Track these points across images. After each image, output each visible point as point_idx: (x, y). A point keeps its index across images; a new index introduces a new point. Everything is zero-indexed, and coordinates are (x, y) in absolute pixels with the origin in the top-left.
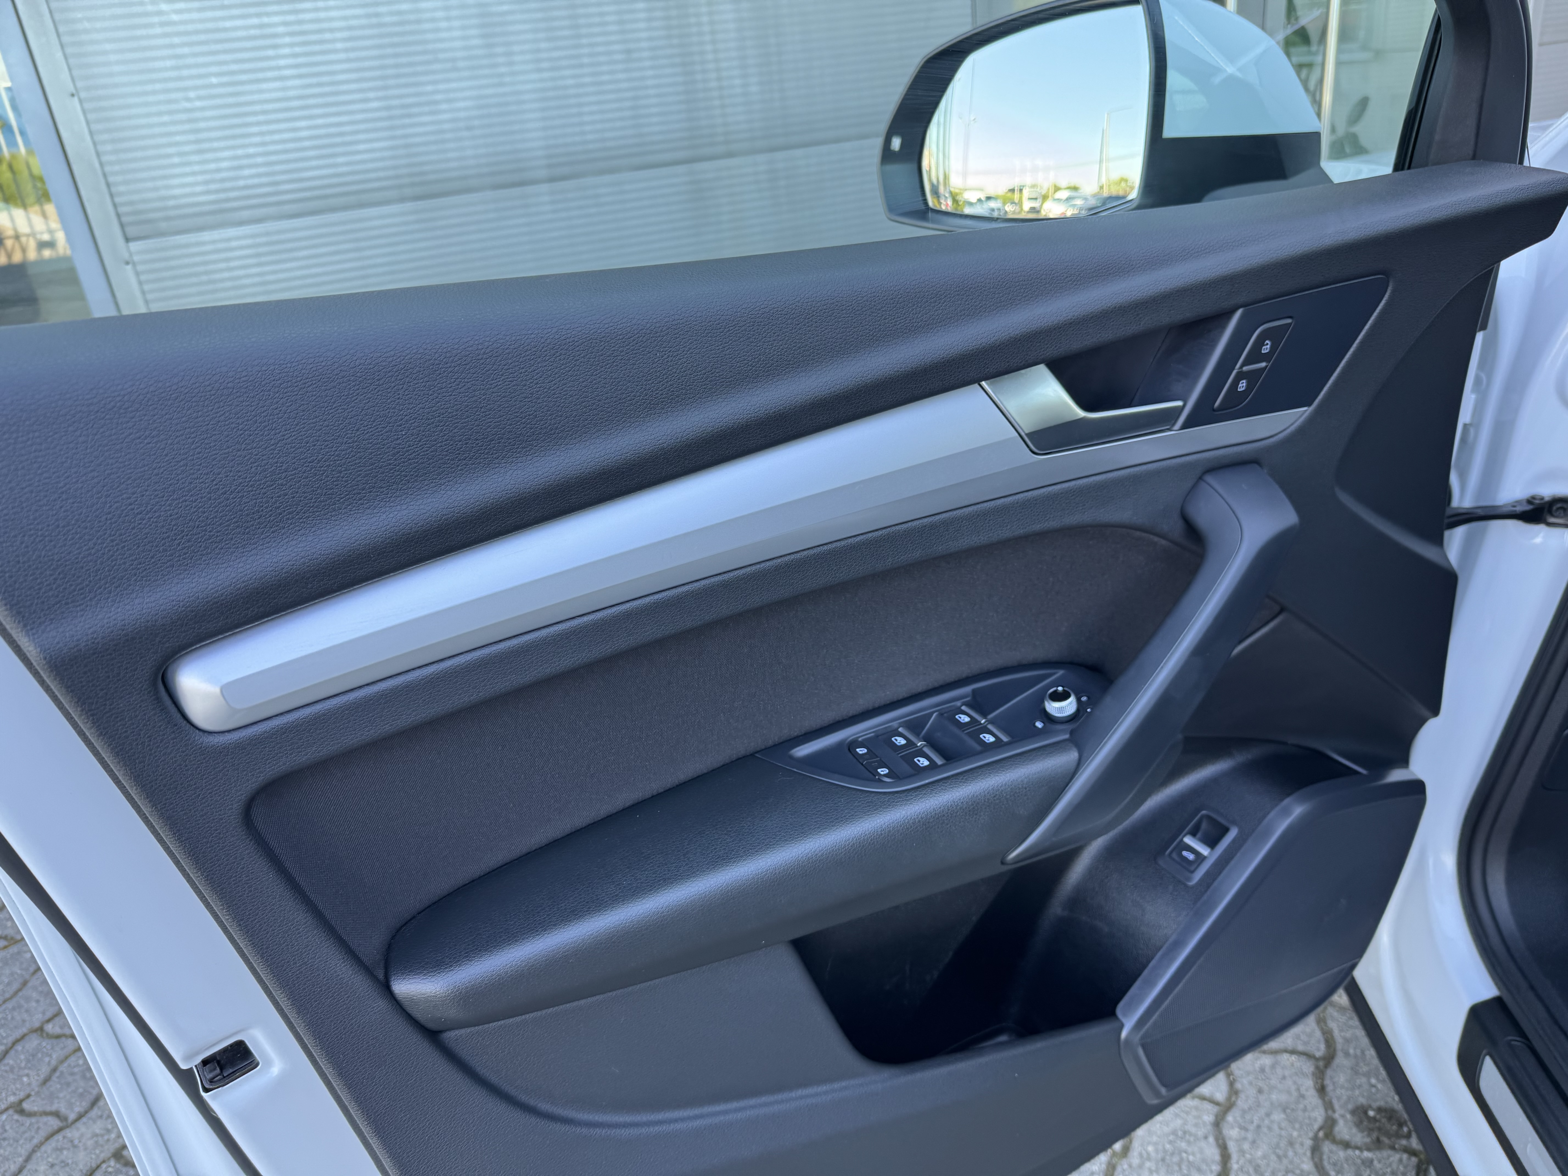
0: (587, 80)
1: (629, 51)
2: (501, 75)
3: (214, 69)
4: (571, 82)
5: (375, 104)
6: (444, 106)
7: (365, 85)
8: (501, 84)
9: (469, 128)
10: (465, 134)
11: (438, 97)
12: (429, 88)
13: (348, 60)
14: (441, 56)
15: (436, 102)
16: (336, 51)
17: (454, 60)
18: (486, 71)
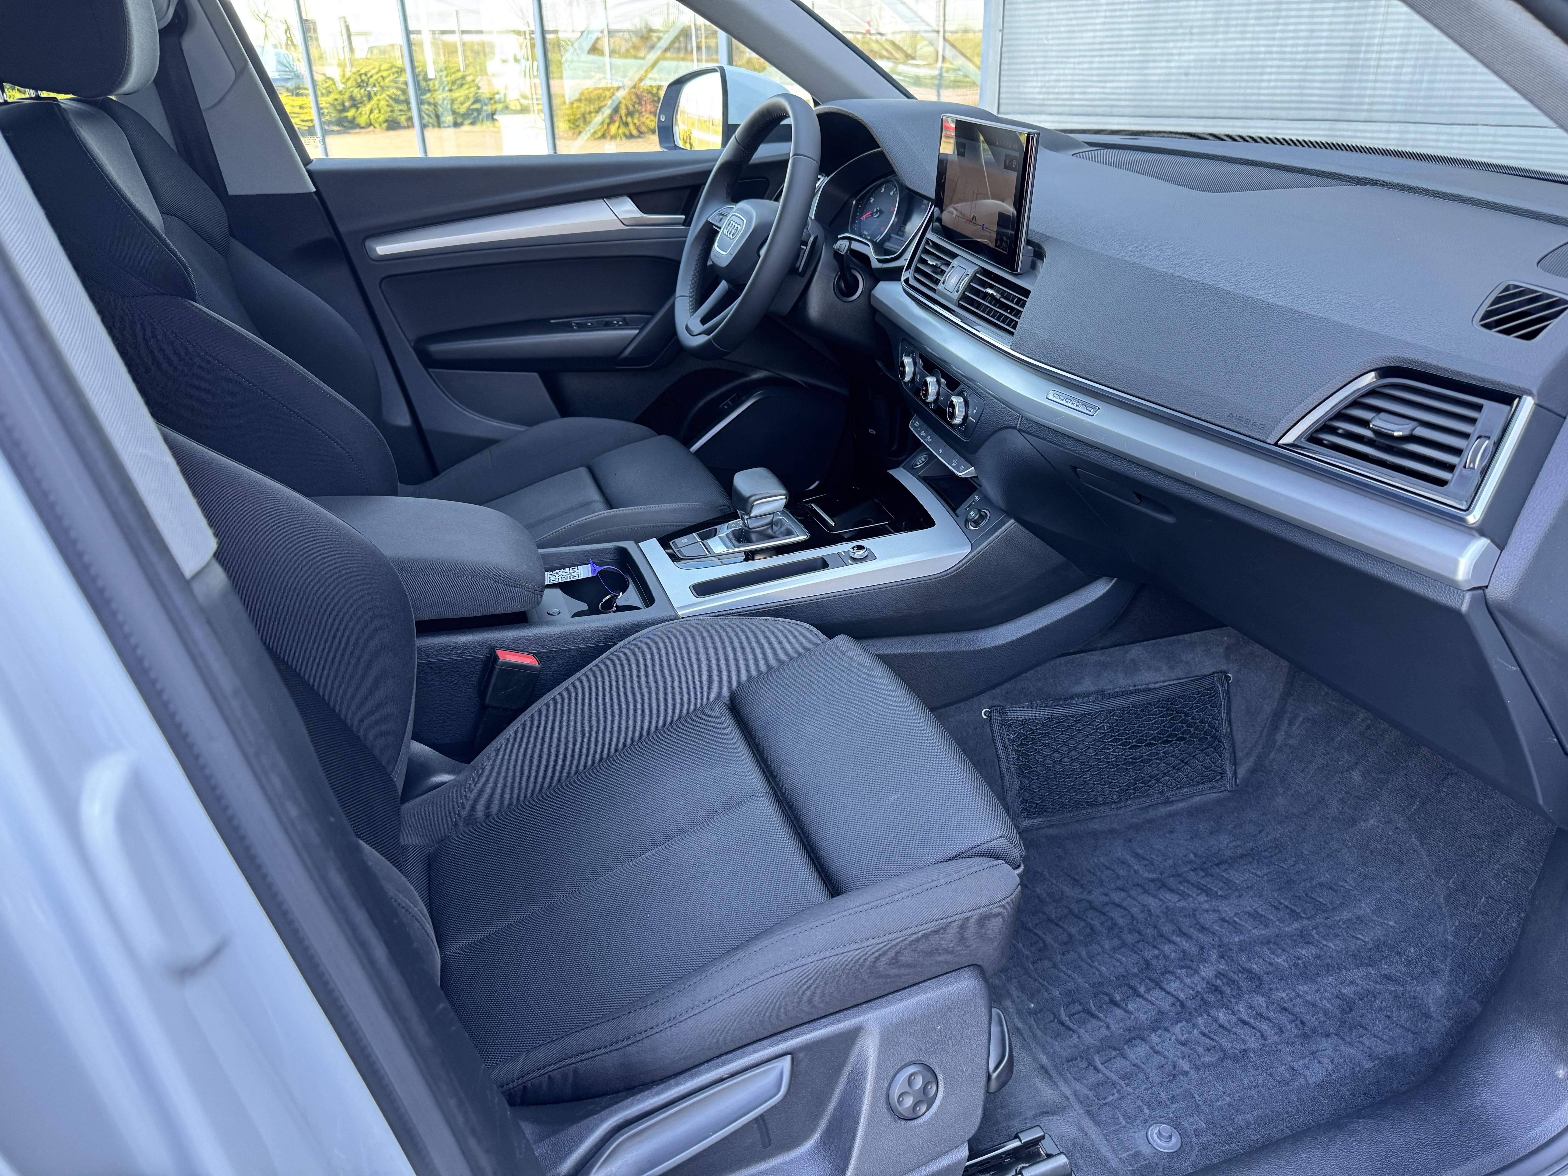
0: (1275, 49)
1: (1312, 31)
2: (1218, 40)
3: (1064, 22)
4: (1263, 49)
5: (1137, 52)
6: (1176, 58)
7: (1136, 39)
8: (1216, 47)
9: (1186, 74)
10: (1184, 78)
11: (1175, 51)
12: (1171, 45)
13: (1132, 22)
14: (1185, 24)
15: (1172, 54)
16: (1127, 16)
17: (1192, 27)
18: (1209, 37)
